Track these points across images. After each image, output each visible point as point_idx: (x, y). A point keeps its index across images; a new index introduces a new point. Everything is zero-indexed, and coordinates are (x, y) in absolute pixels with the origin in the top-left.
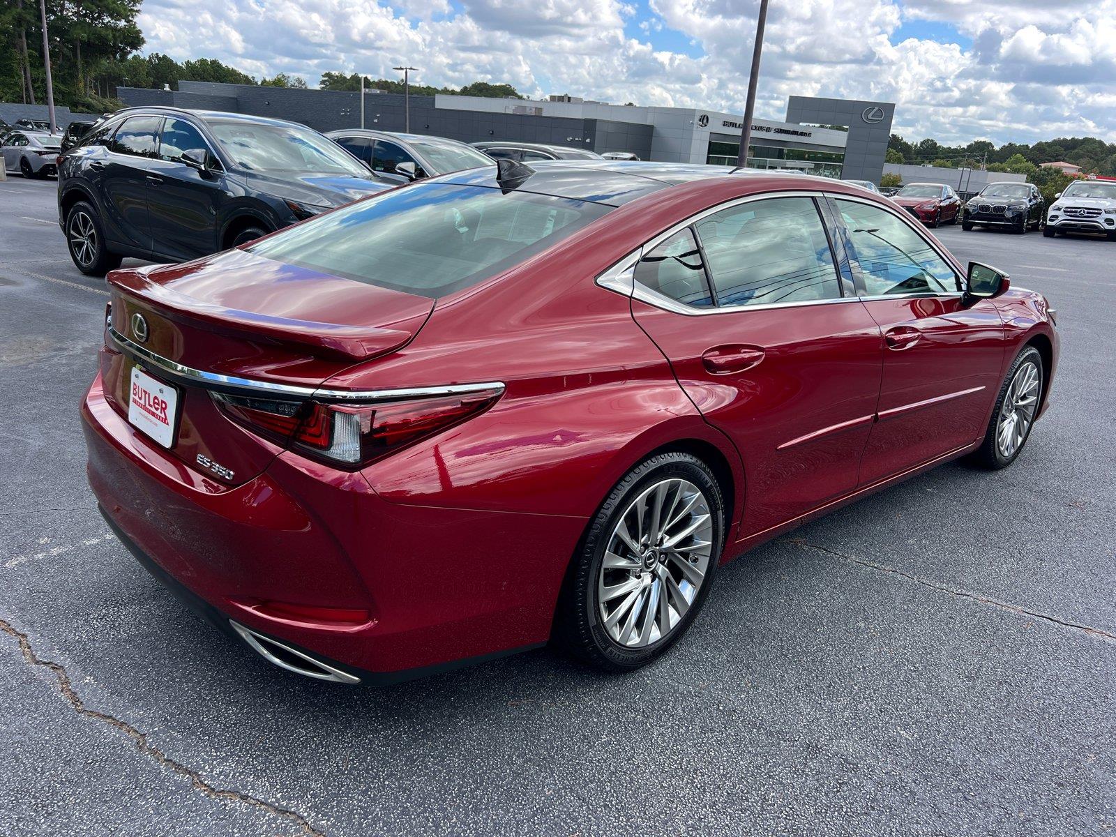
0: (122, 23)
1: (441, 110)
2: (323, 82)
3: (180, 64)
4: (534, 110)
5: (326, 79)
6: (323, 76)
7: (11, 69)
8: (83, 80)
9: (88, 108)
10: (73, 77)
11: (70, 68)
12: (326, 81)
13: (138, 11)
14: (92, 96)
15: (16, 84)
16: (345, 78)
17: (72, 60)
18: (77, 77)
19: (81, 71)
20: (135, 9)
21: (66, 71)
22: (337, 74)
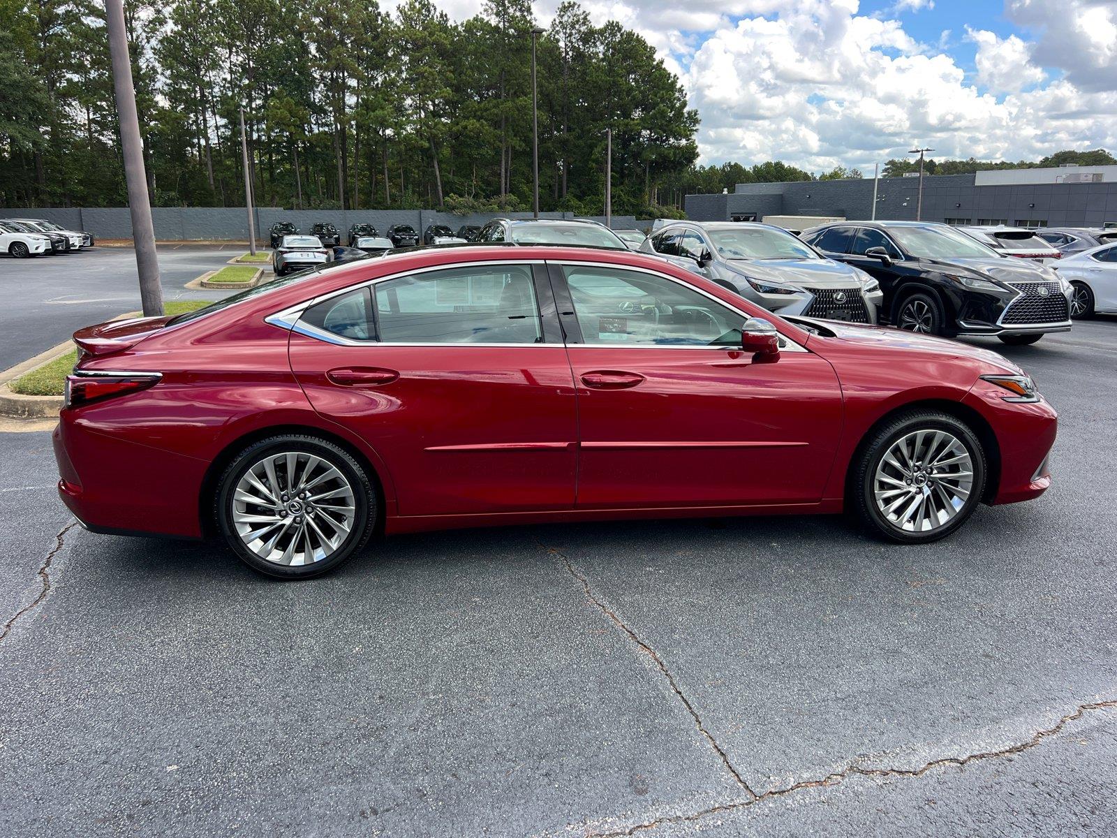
0: (683, 142)
1: (980, 187)
2: (885, 170)
3: (748, 169)
4: (1091, 176)
5: (889, 166)
6: (886, 164)
7: (598, 190)
8: (648, 193)
9: (650, 216)
10: (641, 191)
11: (640, 184)
12: (888, 169)
13: (696, 130)
14: (654, 206)
15: (600, 201)
16: (909, 163)
17: (643, 177)
18: (644, 191)
19: (647, 186)
20: (694, 128)
21: (637, 186)
22: (901, 160)
